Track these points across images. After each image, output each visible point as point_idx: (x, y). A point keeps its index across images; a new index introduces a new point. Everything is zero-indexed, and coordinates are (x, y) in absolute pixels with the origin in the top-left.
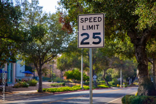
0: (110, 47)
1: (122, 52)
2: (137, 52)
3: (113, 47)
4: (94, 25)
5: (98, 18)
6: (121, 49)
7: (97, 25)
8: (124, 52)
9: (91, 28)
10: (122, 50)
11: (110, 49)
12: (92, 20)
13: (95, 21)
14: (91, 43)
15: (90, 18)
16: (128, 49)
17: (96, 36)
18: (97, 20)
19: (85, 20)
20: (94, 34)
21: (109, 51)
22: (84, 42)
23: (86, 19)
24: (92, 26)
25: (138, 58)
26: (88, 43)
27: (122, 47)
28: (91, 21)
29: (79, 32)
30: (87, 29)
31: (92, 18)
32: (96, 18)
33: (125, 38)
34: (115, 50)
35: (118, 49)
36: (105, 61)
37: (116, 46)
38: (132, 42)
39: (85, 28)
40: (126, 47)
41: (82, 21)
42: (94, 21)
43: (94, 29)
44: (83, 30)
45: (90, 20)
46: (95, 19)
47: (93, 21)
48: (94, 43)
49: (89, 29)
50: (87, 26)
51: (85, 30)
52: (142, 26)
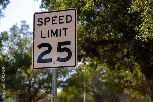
0: (116, 80)
1: (132, 86)
2: (149, 85)
3: (120, 80)
4: (60, 29)
5: (67, 16)
6: (130, 82)
7: (65, 29)
8: (135, 86)
9: (54, 33)
10: (132, 84)
11: (117, 83)
12: (57, 20)
13: (61, 21)
14: (54, 59)
15: (53, 18)
16: (140, 82)
17: (62, 47)
18: (64, 20)
19: (45, 22)
20: (60, 44)
21: (117, 85)
22: (43, 58)
23: (47, 20)
24: (57, 30)
25: (152, 93)
26: (50, 60)
27: (132, 81)
28: (54, 22)
29: (34, 41)
30: (48, 37)
31: (56, 17)
32: (64, 16)
33: (134, 68)
34: (124, 85)
35: (126, 83)
36: (114, 99)
37: (125, 79)
38: (142, 71)
39: (45, 34)
40: (137, 79)
41: (40, 23)
42: (60, 23)
43: (60, 36)
44: (42, 37)
45: (53, 20)
46: (61, 18)
47: (58, 22)
48: (59, 59)
49: (52, 37)
50: (48, 31)
51: (45, 37)
52: (146, 35)
